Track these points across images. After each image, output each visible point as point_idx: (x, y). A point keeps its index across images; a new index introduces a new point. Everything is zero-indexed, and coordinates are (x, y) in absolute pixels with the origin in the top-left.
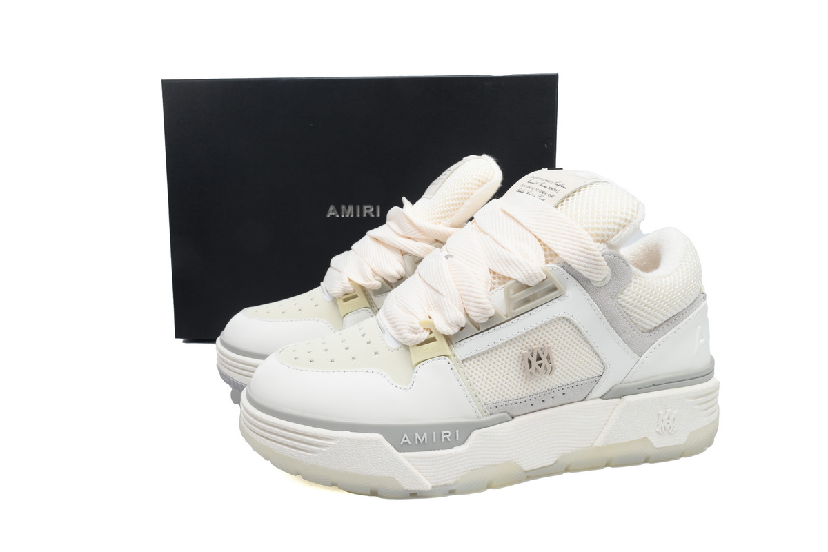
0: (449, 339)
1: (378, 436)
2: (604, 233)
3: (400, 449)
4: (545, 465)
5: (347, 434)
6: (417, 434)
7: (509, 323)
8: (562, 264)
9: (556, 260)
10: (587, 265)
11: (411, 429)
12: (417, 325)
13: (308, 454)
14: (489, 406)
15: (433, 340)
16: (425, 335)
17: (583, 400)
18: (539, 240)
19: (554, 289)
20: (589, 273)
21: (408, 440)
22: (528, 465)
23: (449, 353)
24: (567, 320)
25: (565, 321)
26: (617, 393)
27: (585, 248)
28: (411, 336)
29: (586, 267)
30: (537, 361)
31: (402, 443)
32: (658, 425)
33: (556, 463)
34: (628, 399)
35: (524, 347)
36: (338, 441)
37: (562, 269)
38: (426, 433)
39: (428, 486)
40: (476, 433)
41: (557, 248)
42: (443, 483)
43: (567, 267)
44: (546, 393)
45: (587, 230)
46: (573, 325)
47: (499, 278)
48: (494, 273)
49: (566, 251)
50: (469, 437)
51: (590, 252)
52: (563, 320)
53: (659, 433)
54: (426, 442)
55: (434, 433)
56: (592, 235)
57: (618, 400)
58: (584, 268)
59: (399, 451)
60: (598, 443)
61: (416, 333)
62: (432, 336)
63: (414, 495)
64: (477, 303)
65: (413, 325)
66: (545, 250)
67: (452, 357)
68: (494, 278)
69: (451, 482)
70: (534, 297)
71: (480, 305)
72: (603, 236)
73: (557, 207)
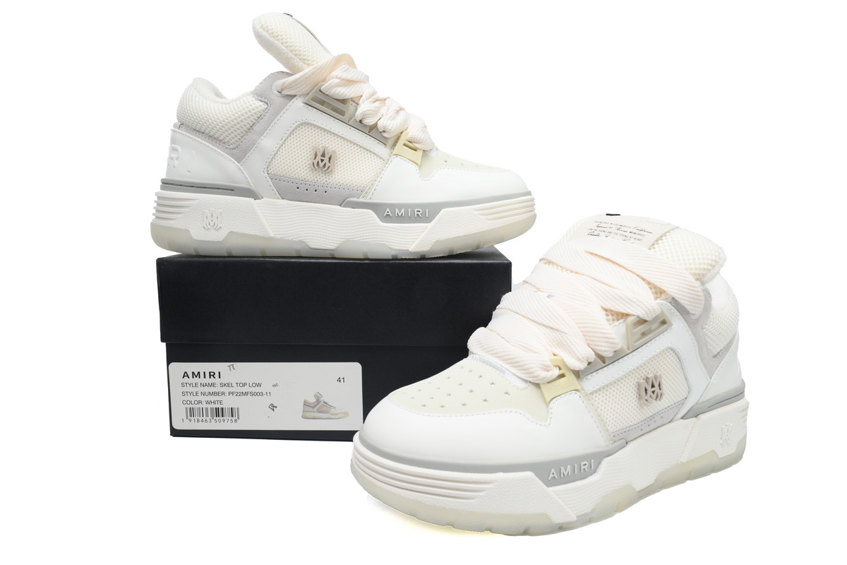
0: (578, 374)
1: (529, 474)
2: (701, 272)
3: (549, 483)
4: (649, 484)
5: (500, 475)
6: (562, 468)
7: (630, 355)
8: (670, 300)
9: (663, 296)
10: (691, 300)
11: (558, 464)
12: (549, 363)
13: (464, 501)
14: (614, 434)
15: (562, 376)
16: (557, 372)
17: (670, 422)
18: (643, 279)
19: (664, 322)
20: (692, 308)
21: (555, 475)
22: (640, 485)
23: (579, 388)
24: (672, 350)
25: (672, 352)
26: (694, 413)
27: (690, 286)
28: (544, 374)
29: (690, 302)
30: (651, 388)
31: (550, 478)
32: (721, 438)
33: (656, 481)
34: (702, 416)
35: (639, 377)
36: (495, 484)
37: (670, 305)
38: (569, 466)
39: (572, 517)
40: (606, 461)
41: (664, 287)
42: (583, 513)
43: (675, 302)
44: (652, 417)
45: (686, 269)
46: (676, 354)
47: (612, 315)
48: (606, 310)
49: (672, 288)
50: (600, 466)
51: (694, 289)
52: (670, 350)
53: (722, 445)
54: (569, 474)
55: (576, 465)
56: (691, 274)
57: (694, 419)
58: (688, 303)
59: (548, 487)
60: (684, 459)
61: (548, 371)
62: (561, 372)
63: (561, 528)
64: (607, 338)
65: (544, 363)
66: (651, 288)
67: (582, 391)
68: (607, 315)
69: (589, 510)
70: (650, 331)
71: (611, 340)
72: (699, 275)
73: (650, 249)
